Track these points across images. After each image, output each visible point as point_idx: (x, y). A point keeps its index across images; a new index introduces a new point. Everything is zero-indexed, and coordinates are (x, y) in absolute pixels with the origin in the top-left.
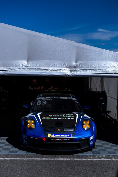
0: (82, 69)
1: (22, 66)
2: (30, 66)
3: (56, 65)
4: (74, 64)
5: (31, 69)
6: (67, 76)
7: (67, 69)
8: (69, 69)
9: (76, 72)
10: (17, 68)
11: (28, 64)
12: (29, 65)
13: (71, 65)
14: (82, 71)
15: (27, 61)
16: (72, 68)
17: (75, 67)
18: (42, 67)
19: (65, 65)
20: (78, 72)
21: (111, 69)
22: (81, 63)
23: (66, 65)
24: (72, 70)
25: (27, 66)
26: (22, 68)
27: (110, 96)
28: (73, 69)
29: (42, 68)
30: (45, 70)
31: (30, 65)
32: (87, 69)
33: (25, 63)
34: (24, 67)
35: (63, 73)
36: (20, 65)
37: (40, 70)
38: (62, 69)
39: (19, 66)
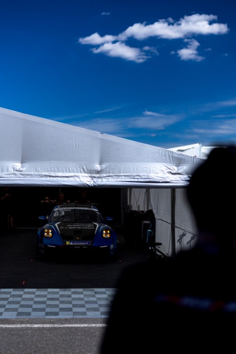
0: (111, 175)
1: (12, 170)
2: (26, 171)
3: (67, 169)
4: (98, 167)
5: (28, 175)
6: (85, 186)
7: (86, 175)
8: (89, 175)
9: (100, 180)
10: (4, 173)
11: (22, 167)
12: (24, 169)
13: (92, 169)
14: (110, 178)
15: (22, 163)
16: (93, 174)
17: (98, 172)
18: (45, 172)
19: (83, 169)
20: (104, 180)
21: (157, 175)
22: (108, 165)
23: (85, 168)
24: (95, 177)
25: (21, 171)
26: (13, 174)
27: (160, 218)
28: (96, 175)
29: (45, 174)
30: (50, 176)
31: (26, 168)
32: (118, 174)
33: (18, 165)
34: (15, 172)
35: (79, 182)
36: (10, 170)
37: (42, 176)
38: (77, 174)
39: (8, 171)
